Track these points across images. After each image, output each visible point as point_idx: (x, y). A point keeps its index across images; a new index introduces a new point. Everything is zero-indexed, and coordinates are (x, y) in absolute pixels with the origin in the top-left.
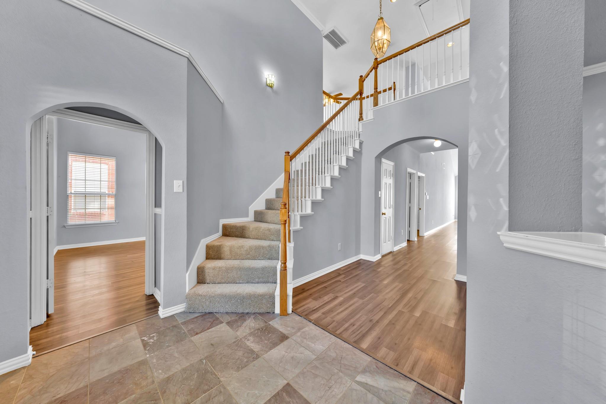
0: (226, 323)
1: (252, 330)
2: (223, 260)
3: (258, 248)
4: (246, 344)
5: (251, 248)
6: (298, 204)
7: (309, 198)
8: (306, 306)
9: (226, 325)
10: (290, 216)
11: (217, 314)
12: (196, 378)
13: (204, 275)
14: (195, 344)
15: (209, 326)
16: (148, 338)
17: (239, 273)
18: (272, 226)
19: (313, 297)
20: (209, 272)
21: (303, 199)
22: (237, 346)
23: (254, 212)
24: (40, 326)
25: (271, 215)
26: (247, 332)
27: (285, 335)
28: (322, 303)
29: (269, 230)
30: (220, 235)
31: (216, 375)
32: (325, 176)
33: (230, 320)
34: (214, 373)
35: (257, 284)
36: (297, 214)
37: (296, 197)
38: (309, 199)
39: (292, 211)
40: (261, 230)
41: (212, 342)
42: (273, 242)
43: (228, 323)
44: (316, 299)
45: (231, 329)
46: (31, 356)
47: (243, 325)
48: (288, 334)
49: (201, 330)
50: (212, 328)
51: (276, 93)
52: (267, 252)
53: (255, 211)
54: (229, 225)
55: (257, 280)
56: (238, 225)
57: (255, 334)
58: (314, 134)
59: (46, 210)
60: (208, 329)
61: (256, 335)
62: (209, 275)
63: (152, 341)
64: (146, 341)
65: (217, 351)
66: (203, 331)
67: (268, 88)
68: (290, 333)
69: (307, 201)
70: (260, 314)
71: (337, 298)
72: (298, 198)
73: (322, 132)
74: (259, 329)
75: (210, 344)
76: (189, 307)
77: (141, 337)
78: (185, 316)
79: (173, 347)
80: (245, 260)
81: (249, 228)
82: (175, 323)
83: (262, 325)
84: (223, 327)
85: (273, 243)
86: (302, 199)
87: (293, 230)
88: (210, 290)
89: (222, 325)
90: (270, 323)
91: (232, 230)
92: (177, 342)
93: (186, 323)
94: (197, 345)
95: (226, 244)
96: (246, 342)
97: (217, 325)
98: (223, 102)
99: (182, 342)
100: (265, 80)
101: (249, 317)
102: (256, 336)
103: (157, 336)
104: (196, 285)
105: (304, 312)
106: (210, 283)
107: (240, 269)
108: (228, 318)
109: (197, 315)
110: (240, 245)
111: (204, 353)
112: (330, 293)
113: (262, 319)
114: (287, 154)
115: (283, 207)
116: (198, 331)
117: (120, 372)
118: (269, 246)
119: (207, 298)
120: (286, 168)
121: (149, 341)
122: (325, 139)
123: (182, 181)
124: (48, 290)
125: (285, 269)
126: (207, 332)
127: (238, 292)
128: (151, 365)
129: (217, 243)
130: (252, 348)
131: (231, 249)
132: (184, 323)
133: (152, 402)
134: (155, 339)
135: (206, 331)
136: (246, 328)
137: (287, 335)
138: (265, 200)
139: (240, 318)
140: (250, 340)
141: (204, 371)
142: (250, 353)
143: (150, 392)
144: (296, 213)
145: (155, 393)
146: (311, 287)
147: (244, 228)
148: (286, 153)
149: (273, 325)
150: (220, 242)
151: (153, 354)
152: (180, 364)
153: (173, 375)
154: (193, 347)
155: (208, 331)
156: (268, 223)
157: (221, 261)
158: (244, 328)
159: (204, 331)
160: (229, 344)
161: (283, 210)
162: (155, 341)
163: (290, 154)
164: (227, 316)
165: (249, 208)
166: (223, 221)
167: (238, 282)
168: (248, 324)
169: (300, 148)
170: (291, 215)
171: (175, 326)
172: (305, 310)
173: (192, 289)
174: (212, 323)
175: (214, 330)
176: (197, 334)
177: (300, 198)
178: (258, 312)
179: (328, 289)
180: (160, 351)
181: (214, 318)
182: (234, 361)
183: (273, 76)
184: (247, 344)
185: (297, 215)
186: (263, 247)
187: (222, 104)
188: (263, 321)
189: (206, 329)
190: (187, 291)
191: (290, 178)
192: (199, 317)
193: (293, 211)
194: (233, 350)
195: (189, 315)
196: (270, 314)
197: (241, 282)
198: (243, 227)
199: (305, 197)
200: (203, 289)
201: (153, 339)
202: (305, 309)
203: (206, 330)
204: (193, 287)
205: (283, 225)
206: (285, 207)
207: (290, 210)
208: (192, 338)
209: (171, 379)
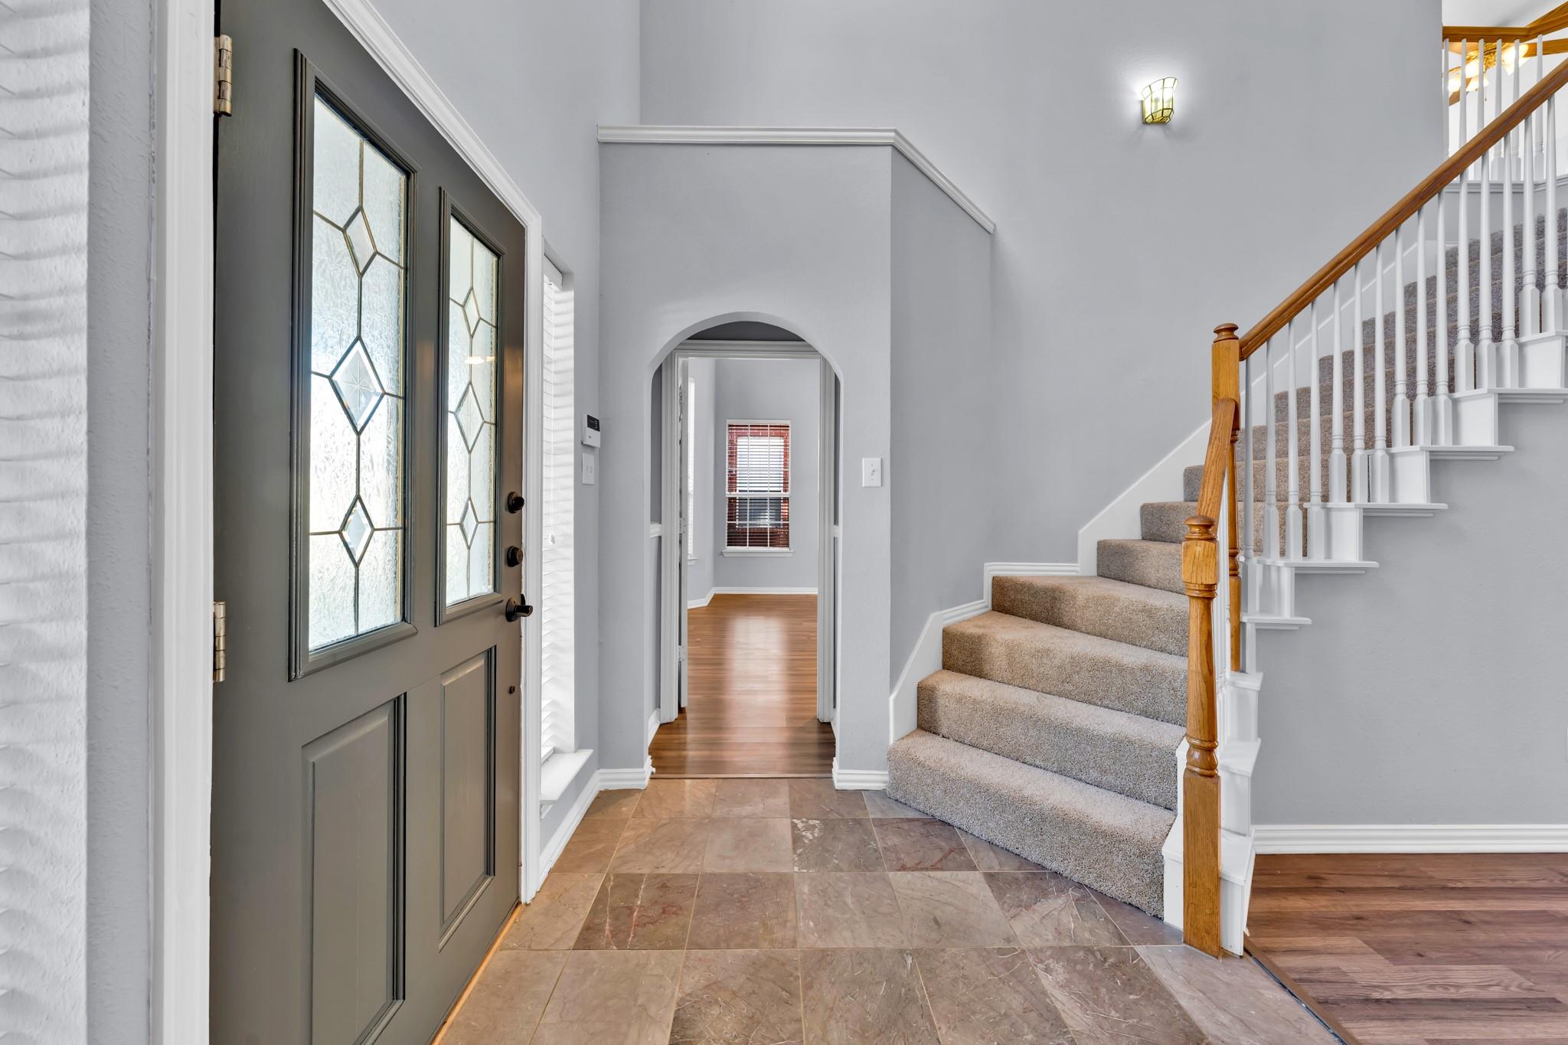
0: (985, 873)
1: (1066, 943)
2: (988, 682)
3: (1101, 667)
4: (1037, 979)
5: (1076, 662)
6: (1283, 524)
7: (1349, 499)
8: (1324, 957)
9: (983, 879)
10: (1240, 570)
11: (961, 834)
12: (883, 997)
13: (933, 712)
14: (895, 896)
15: (936, 860)
16: (803, 825)
17: (1031, 733)
18: (1160, 600)
19: (1370, 935)
20: (946, 706)
21: (1315, 506)
22: (1008, 969)
23: (1095, 546)
24: (669, 725)
25: (1157, 558)
26: (1047, 940)
27: (1200, 1032)
28: (1432, 987)
29: (1150, 611)
30: (987, 607)
31: (932, 1024)
32: (1455, 403)
33: (996, 869)
34: (930, 1015)
35: (1093, 789)
36: (1281, 562)
37: (1273, 499)
38: (1351, 505)
39: (1251, 552)
40: (1117, 609)
41: (938, 913)
42: (1164, 655)
43: (990, 877)
44: (1391, 952)
45: (998, 901)
46: (648, 775)
47: (1035, 907)
48: (1216, 1037)
49: (917, 862)
50: (942, 869)
51: (1185, 134)
52: (1135, 688)
53: (1099, 543)
54: (1011, 580)
55: (1094, 774)
56: (1040, 583)
57: (1076, 963)
58: (1377, 228)
59: (679, 522)
60: (934, 868)
61: (1079, 967)
62: (947, 713)
63: (809, 835)
64: (799, 830)
65: (948, 949)
66: (919, 867)
67: (1153, 132)
68: (1226, 1040)
69: (1334, 515)
70: (1101, 896)
71: (1550, 1010)
72: (1286, 500)
73: (1429, 206)
74: (1089, 950)
75: (931, 917)
76: (896, 782)
77: (793, 818)
78: (884, 805)
79: (845, 876)
80: (1056, 699)
81: (1074, 597)
82: (859, 814)
83: (1104, 940)
84: (973, 883)
85: (1161, 662)
86: (1306, 505)
87: (1257, 624)
88: (944, 759)
89: (971, 873)
90: (1141, 949)
91: (1019, 596)
92: (856, 866)
93: (883, 825)
94: (899, 902)
95: (998, 637)
96: (1042, 974)
97: (959, 868)
98: (994, 230)
99: (868, 873)
100: (1138, 108)
101: (1061, 891)
102: (1079, 973)
103: (820, 830)
104: (913, 732)
105: (1310, 981)
106: (949, 738)
107: (1035, 721)
108: (990, 861)
109: (911, 815)
110: (1039, 645)
111: (912, 934)
112: (1499, 962)
113: (1106, 919)
114: (1224, 333)
115: (1196, 536)
116: (909, 862)
117: (745, 877)
118: (1146, 669)
119: (938, 779)
120: (1222, 389)
121: (804, 833)
122: (1452, 234)
123: (880, 459)
124: (680, 662)
125: (1208, 772)
126: (929, 876)
127: (1027, 793)
128: (797, 896)
129: (972, 630)
130: (1059, 1006)
131: (1012, 650)
132: (881, 823)
133: (784, 993)
134: (816, 835)
135: (927, 873)
136: (1044, 921)
137: (1210, 1039)
138: (1139, 508)
139: (1028, 879)
140: (1054, 973)
141: (903, 990)
142: (1047, 1020)
143: (783, 964)
144: (1274, 558)
145: (791, 975)
146: (1365, 886)
147: (1057, 594)
148: (1217, 331)
149: (1152, 967)
150: (980, 627)
151: (805, 871)
152: (852, 932)
153: (834, 950)
154: (890, 902)
155: (932, 874)
156: (1149, 586)
157: (983, 683)
158: (1037, 919)
159: (922, 869)
160: (985, 949)
161: (1199, 548)
162: (815, 841)
163: (1236, 333)
164: (991, 854)
165: (1080, 532)
166: (996, 568)
167: (1028, 759)
168: (1055, 913)
169: (1297, 300)
170: (1246, 567)
171: (858, 822)
172: (1315, 976)
173: (903, 738)
174: (945, 857)
175: (948, 880)
176: (903, 868)
177: (1293, 499)
178: (1095, 886)
179: (1478, 935)
180: (819, 872)
181: (954, 844)
182: (992, 1014)
183: (1169, 82)
184: (1044, 982)
185: (1279, 569)
186: (1121, 669)
187: (991, 235)
188: (1111, 927)
189: (928, 864)
190: (891, 742)
191: (1242, 425)
192: (917, 823)
193: (1259, 550)
194: (994, 975)
195: (894, 805)
196: (1141, 915)
197: (1038, 763)
198: (1054, 590)
199: (1325, 498)
200: (929, 749)
201: (812, 834)
202: (1318, 970)
203: (927, 869)
204: (908, 735)
205: (1200, 601)
206: (1205, 536)
207: (1240, 543)
208: (891, 874)
209: (828, 958)
